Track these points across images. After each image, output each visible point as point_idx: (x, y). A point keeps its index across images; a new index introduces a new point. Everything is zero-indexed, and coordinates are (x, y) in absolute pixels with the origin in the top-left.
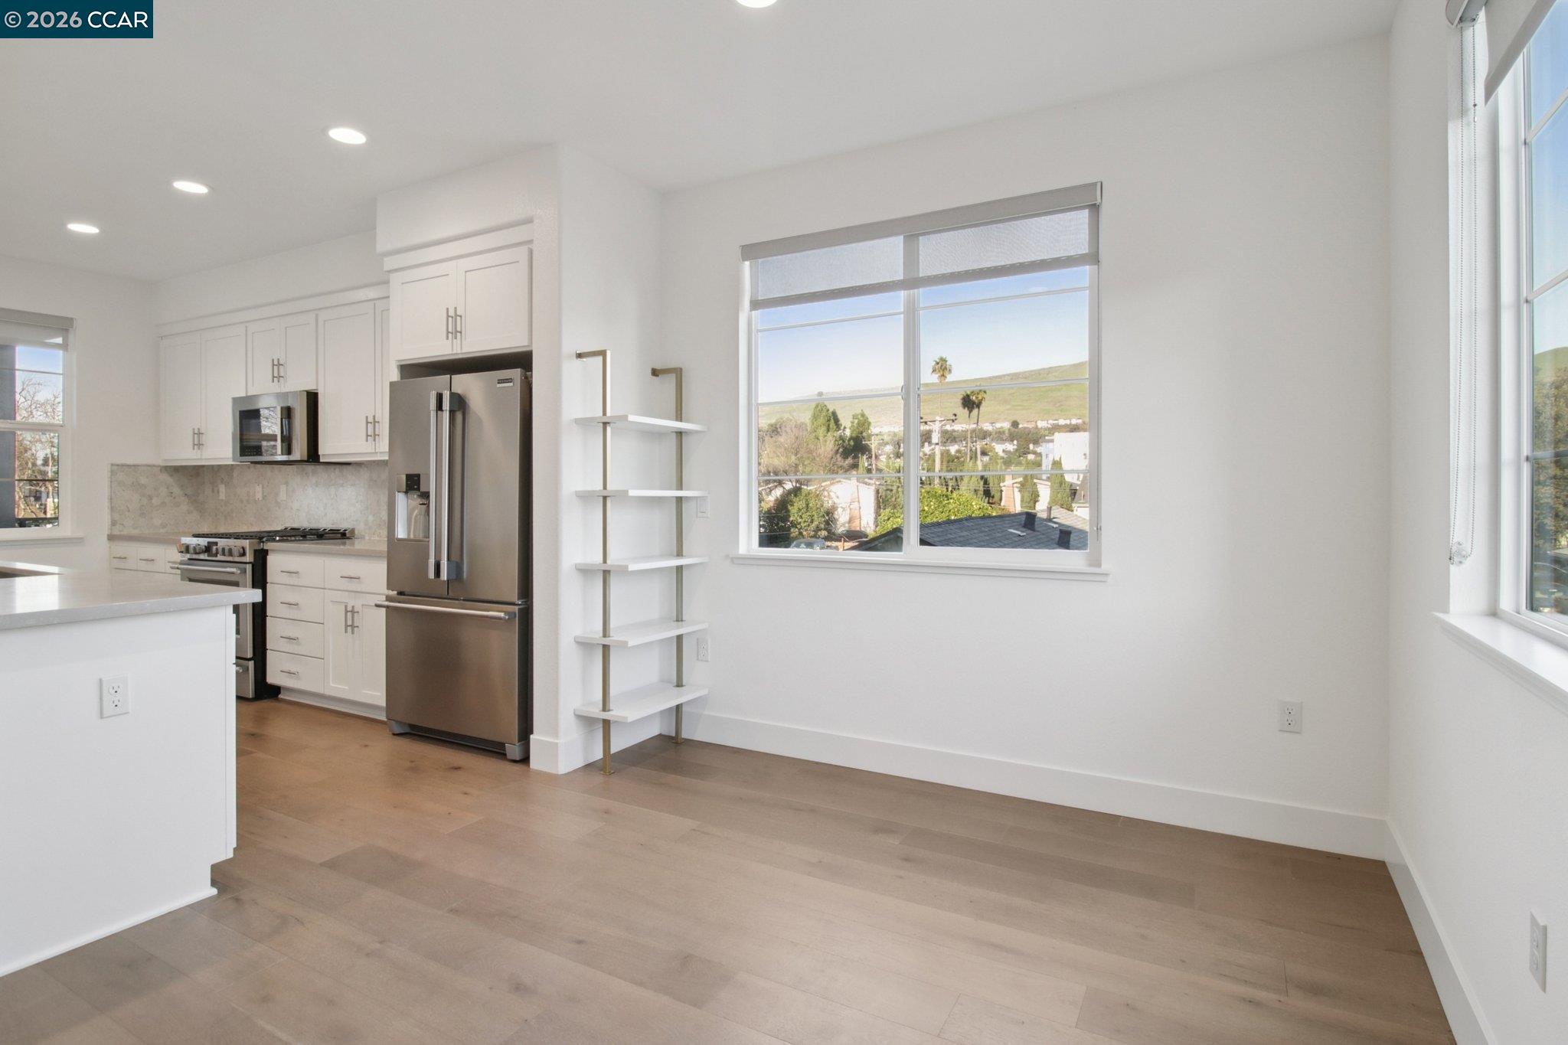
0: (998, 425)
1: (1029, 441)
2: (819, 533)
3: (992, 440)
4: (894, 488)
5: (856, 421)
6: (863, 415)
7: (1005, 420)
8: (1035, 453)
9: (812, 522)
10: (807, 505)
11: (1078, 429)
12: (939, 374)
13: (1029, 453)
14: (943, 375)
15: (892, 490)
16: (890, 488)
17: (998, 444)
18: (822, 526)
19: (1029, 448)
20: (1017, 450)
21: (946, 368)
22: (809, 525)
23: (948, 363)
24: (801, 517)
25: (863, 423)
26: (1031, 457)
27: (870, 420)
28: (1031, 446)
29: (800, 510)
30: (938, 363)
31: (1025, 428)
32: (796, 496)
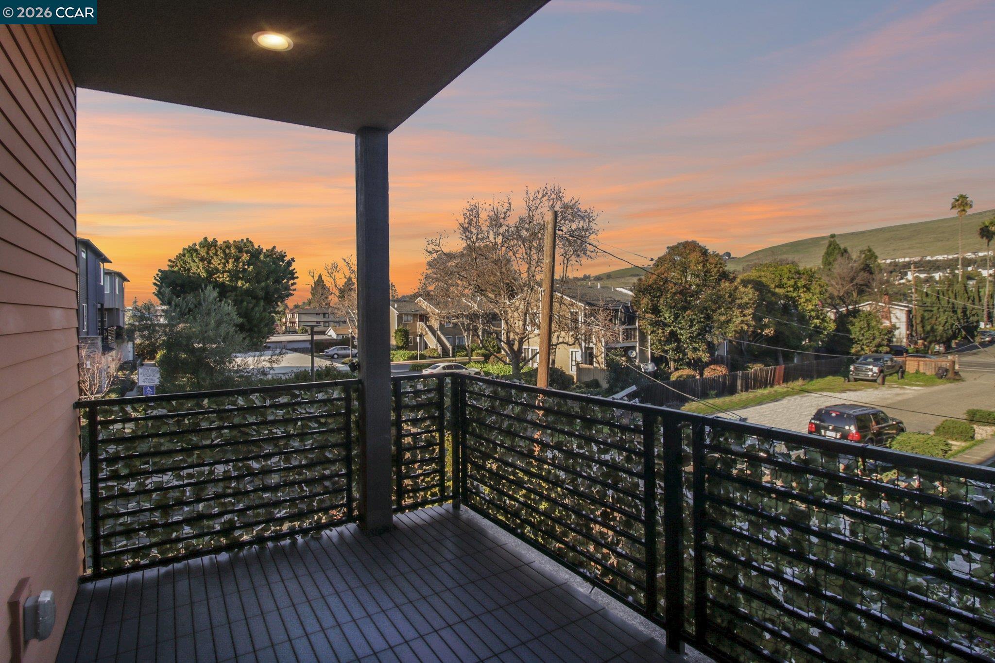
2: (881, 349)
4: (935, 309)
5: (863, 256)
6: (870, 250)
9: (874, 339)
10: (868, 324)
12: (960, 210)
14: (964, 211)
15: (931, 311)
16: (930, 308)
18: (885, 342)
21: (966, 205)
22: (871, 342)
24: (863, 335)
25: (871, 255)
27: (877, 254)
29: (861, 329)
30: (958, 200)
32: (855, 317)
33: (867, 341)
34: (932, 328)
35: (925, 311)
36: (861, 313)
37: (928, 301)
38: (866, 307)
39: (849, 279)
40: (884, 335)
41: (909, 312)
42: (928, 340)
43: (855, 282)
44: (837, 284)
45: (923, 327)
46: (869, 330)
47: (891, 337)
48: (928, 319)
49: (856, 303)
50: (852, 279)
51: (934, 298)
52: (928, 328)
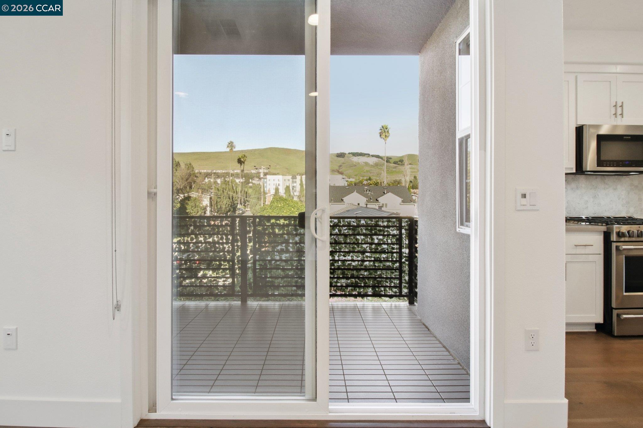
0: (236, 171)
1: (249, 178)
3: (234, 177)
4: (222, 197)
5: (187, 167)
6: (190, 164)
7: (238, 169)
8: (252, 183)
10: (195, 204)
11: (268, 174)
12: (230, 148)
13: (249, 183)
14: (232, 149)
15: (220, 198)
16: (220, 197)
17: (237, 179)
19: (249, 181)
20: (245, 182)
21: (233, 146)
23: (234, 144)
24: (193, 210)
25: (191, 167)
26: (251, 185)
27: (193, 166)
28: (250, 180)
29: (192, 207)
30: (230, 144)
31: (247, 173)
32: (189, 200)
33: (195, 213)
34: (221, 206)
35: (218, 198)
36: (192, 198)
37: (219, 193)
38: (194, 195)
39: (185, 179)
40: (203, 210)
41: (211, 198)
42: (219, 213)
43: (188, 181)
44: (179, 181)
45: (217, 206)
46: (195, 207)
47: (206, 211)
48: (219, 202)
49: (188, 192)
50: (187, 180)
51: (222, 191)
52: (219, 207)
